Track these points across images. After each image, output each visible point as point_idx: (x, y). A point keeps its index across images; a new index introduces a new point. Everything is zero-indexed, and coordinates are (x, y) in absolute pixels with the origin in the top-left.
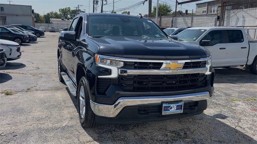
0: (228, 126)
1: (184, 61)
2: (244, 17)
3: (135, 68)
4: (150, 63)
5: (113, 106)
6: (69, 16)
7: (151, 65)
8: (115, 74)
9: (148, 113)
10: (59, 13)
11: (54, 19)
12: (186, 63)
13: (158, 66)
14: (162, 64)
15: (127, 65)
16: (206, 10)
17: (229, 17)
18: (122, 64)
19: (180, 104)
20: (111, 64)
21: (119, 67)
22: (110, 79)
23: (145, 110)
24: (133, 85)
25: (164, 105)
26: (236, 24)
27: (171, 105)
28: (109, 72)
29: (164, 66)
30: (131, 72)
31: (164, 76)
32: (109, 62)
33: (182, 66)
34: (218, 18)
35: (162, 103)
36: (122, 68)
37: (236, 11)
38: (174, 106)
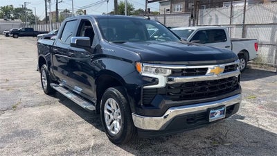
0: (251, 126)
2: (216, 16)
3: (183, 75)
4: (196, 69)
5: (162, 117)
6: (12, 15)
7: (197, 71)
8: (162, 83)
9: (195, 121)
12: (226, 67)
13: (204, 71)
14: (207, 69)
15: (174, 73)
16: (169, 8)
17: (202, 16)
18: (169, 72)
19: (223, 109)
20: (157, 71)
21: (167, 74)
22: (157, 89)
23: (192, 119)
24: (180, 93)
25: (211, 112)
26: (210, 23)
27: (216, 111)
28: (155, 81)
29: (209, 71)
30: (178, 80)
31: (208, 81)
32: (154, 70)
33: (223, 70)
34: (192, 16)
35: (209, 110)
36: (170, 76)
37: (209, 10)
38: (218, 111)
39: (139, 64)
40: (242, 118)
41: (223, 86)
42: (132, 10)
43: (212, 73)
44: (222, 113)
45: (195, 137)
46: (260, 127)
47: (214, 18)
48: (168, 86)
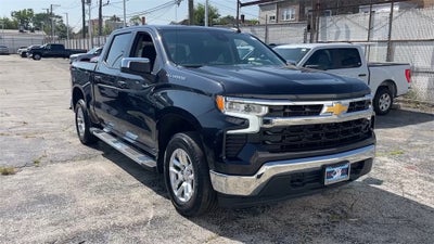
1: (348, 102)
2: (347, 27)
3: (285, 115)
4: (305, 106)
5: (254, 177)
6: (31, 25)
7: (307, 110)
8: (254, 126)
9: (304, 184)
10: (11, 19)
11: (6, 31)
12: (351, 104)
13: (317, 110)
14: (321, 107)
15: (273, 111)
16: (275, 15)
17: (324, 27)
18: (265, 110)
19: (346, 166)
20: (248, 109)
21: (260, 114)
22: (247, 135)
23: (298, 180)
24: (281, 141)
25: (328, 170)
26: (337, 37)
27: (335, 169)
28: (244, 123)
29: (325, 110)
30: (279, 121)
31: (324, 125)
32: (243, 107)
33: (346, 108)
34: (309, 28)
35: (324, 167)
36: (266, 116)
37: (336, 18)
38: (338, 170)
39: (221, 99)
40: (379, 182)
41: (347, 132)
42: (216, 17)
43: (330, 113)
44: (345, 172)
45: (304, 208)
46: (406, 196)
47: (343, 30)
48: (263, 131)
